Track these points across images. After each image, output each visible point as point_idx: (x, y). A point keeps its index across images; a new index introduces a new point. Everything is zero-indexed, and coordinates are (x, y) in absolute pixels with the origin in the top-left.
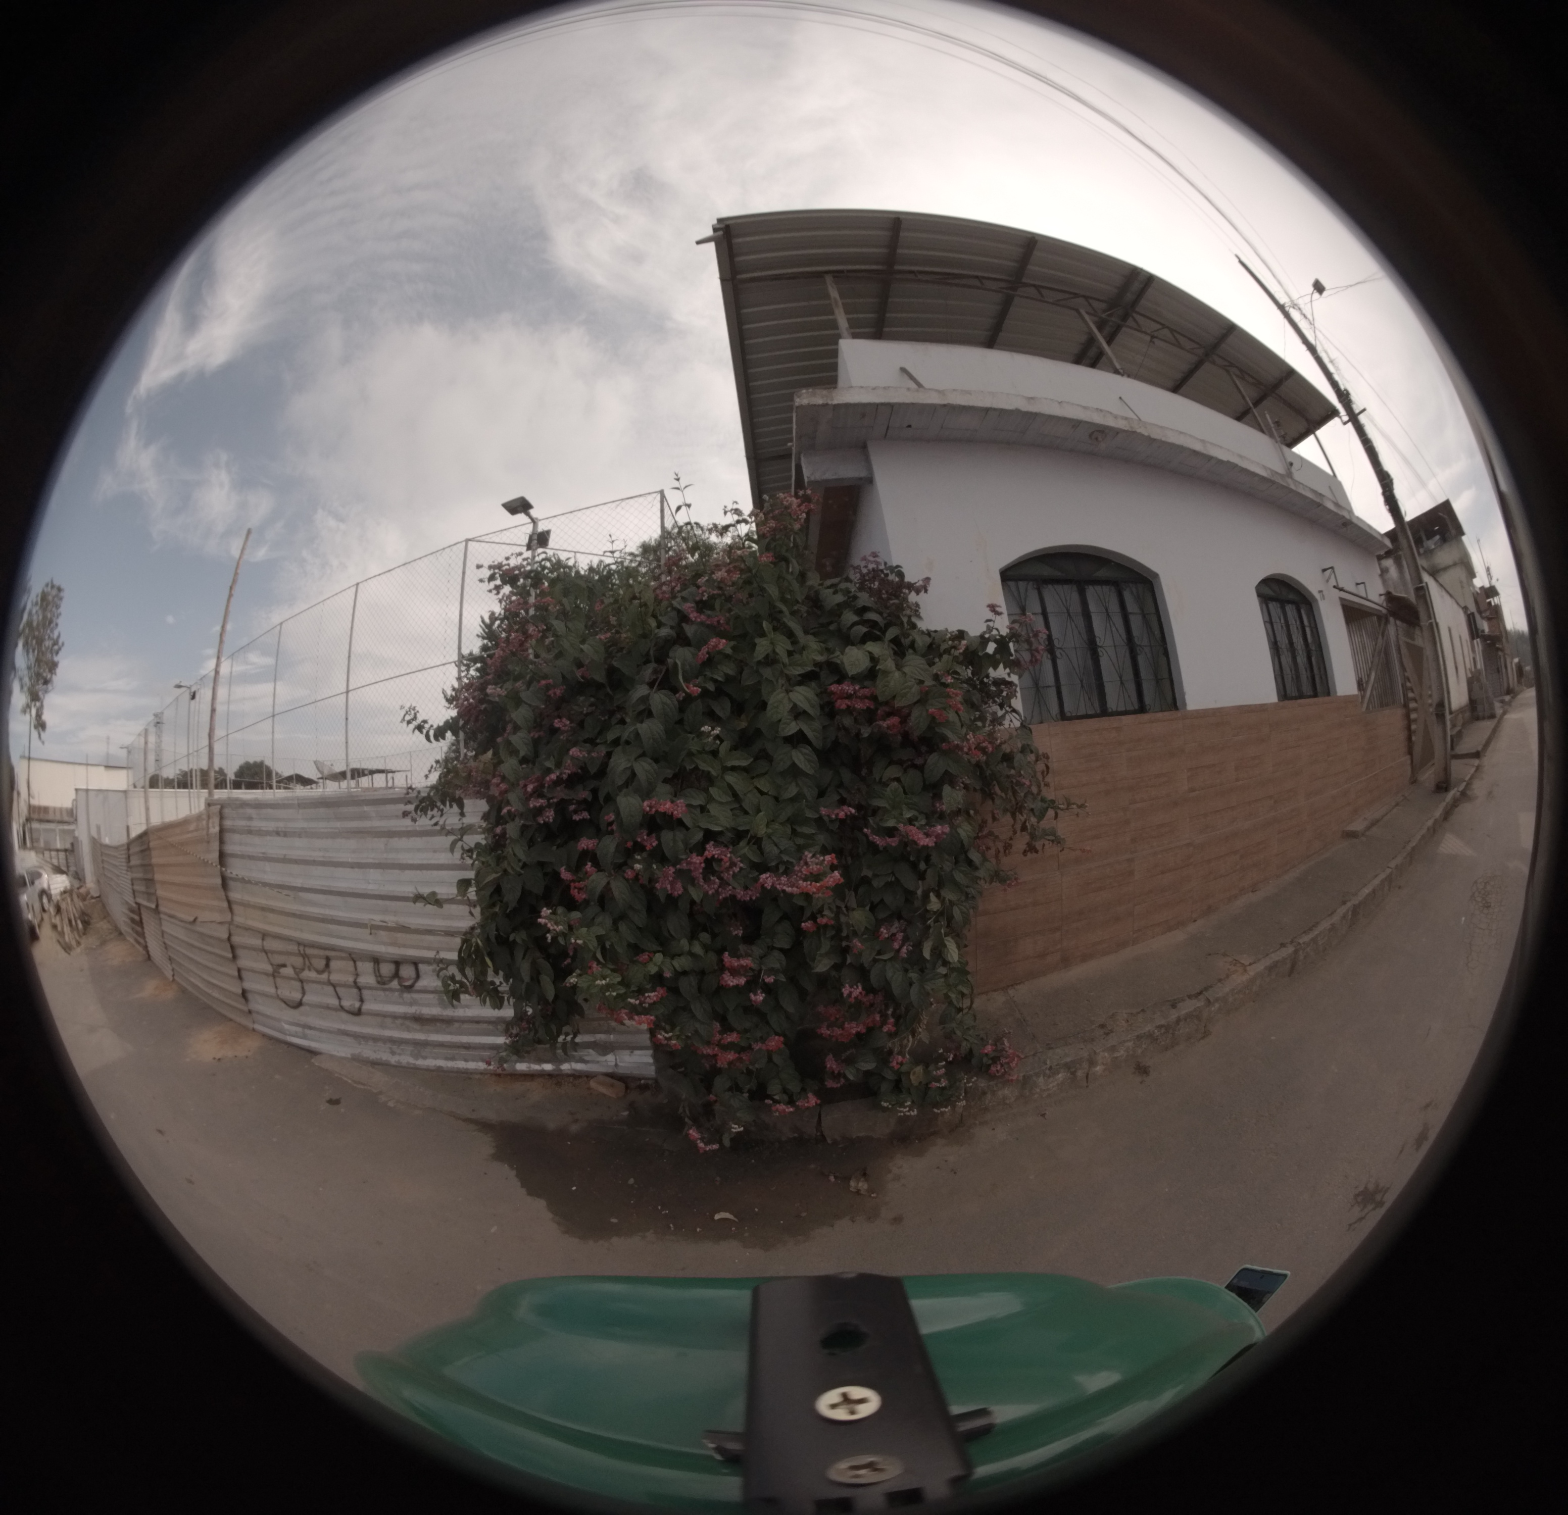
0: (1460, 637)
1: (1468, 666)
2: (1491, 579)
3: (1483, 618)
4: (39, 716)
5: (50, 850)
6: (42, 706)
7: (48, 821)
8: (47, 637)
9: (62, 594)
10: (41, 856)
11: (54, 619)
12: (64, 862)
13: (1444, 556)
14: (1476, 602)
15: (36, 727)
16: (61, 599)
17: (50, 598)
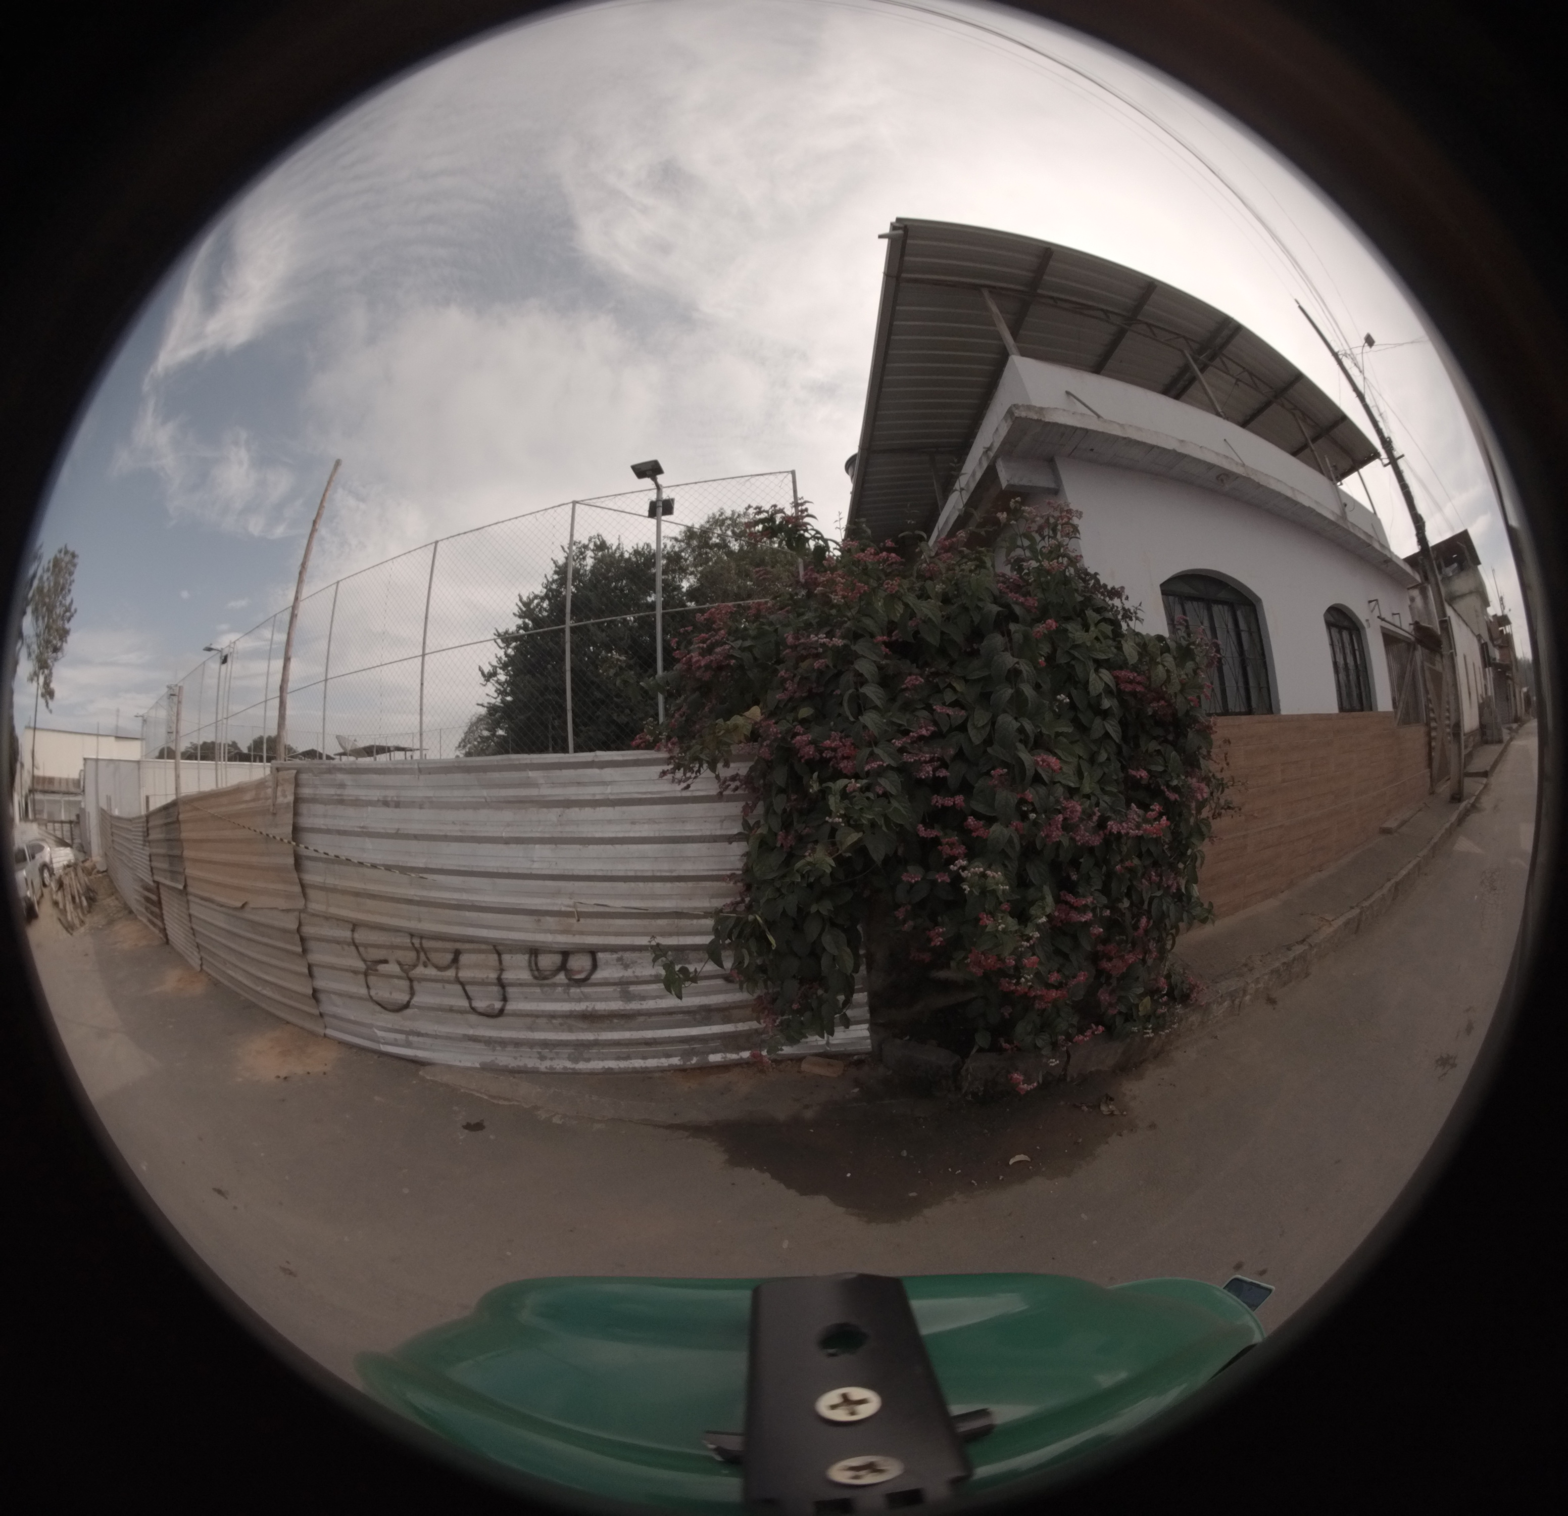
0: (1474, 665)
1: (1480, 692)
2: (1504, 608)
3: (1495, 646)
4: (47, 684)
5: (54, 822)
6: (51, 674)
7: (53, 792)
8: (58, 604)
9: (76, 560)
10: (44, 828)
11: (67, 587)
12: (69, 834)
13: (1461, 584)
14: (1489, 631)
15: (43, 695)
16: (75, 565)
17: (63, 564)
